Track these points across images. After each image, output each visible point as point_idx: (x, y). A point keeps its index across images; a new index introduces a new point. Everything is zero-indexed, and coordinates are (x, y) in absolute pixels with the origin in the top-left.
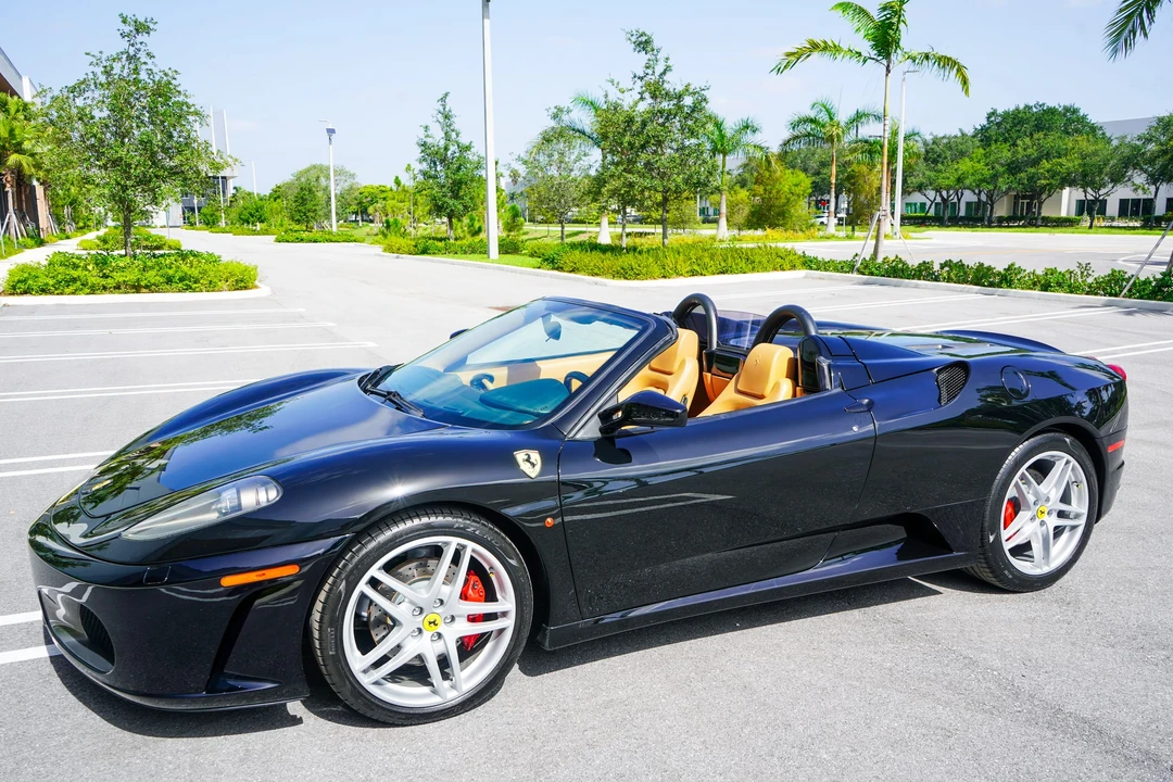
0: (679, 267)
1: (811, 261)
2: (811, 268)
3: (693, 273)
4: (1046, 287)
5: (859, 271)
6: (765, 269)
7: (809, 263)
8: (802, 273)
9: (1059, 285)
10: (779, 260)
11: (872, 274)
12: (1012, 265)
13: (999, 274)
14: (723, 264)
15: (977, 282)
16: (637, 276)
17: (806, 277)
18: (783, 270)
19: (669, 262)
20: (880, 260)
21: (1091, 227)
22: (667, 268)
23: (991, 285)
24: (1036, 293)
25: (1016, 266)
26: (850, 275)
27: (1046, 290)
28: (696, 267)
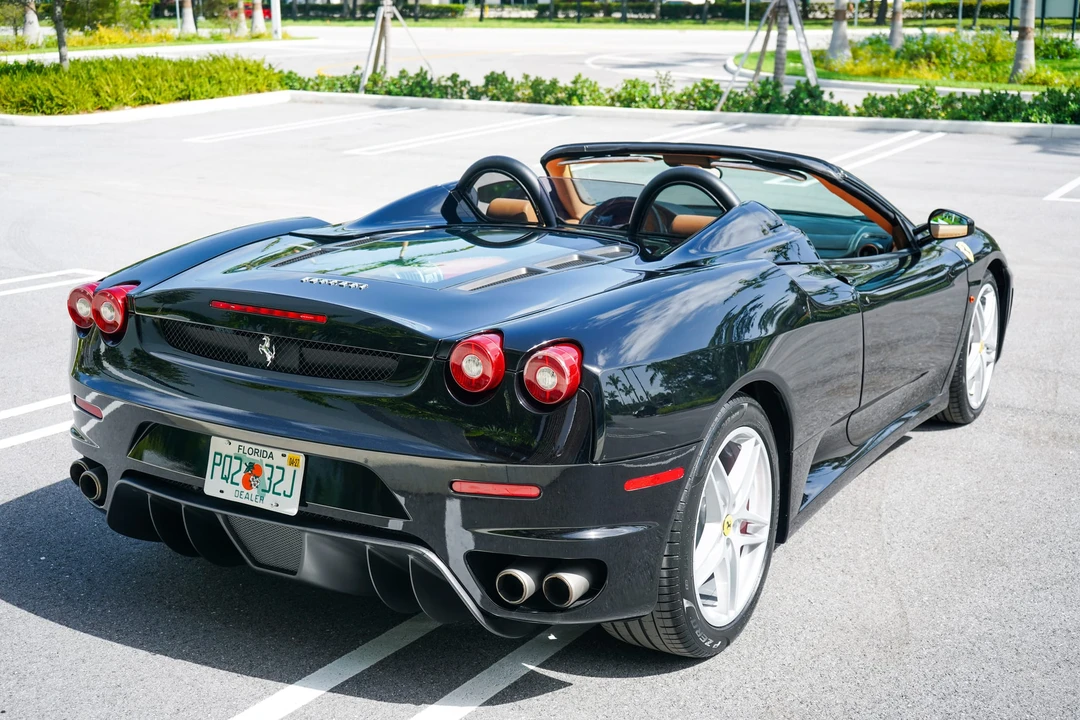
0: (121, 92)
1: (288, 77)
2: (292, 88)
3: (143, 101)
4: (628, 102)
5: (367, 91)
6: (236, 92)
7: (289, 81)
8: (285, 95)
9: (644, 99)
10: (249, 78)
11: (389, 93)
12: (580, 76)
13: (566, 89)
14: (182, 86)
15: (536, 98)
16: (61, 108)
17: (293, 101)
18: (259, 91)
19: (103, 84)
20: (392, 73)
21: (481, 18)
22: (102, 94)
23: (558, 102)
24: (619, 110)
25: (583, 78)
26: (354, 95)
27: (629, 106)
28: (145, 92)
